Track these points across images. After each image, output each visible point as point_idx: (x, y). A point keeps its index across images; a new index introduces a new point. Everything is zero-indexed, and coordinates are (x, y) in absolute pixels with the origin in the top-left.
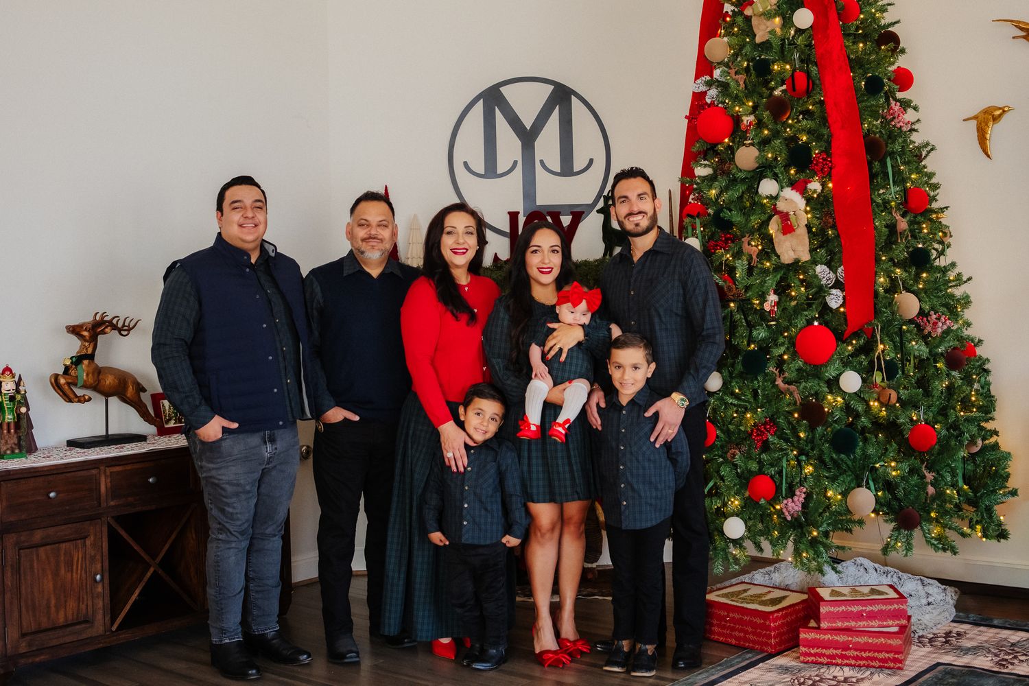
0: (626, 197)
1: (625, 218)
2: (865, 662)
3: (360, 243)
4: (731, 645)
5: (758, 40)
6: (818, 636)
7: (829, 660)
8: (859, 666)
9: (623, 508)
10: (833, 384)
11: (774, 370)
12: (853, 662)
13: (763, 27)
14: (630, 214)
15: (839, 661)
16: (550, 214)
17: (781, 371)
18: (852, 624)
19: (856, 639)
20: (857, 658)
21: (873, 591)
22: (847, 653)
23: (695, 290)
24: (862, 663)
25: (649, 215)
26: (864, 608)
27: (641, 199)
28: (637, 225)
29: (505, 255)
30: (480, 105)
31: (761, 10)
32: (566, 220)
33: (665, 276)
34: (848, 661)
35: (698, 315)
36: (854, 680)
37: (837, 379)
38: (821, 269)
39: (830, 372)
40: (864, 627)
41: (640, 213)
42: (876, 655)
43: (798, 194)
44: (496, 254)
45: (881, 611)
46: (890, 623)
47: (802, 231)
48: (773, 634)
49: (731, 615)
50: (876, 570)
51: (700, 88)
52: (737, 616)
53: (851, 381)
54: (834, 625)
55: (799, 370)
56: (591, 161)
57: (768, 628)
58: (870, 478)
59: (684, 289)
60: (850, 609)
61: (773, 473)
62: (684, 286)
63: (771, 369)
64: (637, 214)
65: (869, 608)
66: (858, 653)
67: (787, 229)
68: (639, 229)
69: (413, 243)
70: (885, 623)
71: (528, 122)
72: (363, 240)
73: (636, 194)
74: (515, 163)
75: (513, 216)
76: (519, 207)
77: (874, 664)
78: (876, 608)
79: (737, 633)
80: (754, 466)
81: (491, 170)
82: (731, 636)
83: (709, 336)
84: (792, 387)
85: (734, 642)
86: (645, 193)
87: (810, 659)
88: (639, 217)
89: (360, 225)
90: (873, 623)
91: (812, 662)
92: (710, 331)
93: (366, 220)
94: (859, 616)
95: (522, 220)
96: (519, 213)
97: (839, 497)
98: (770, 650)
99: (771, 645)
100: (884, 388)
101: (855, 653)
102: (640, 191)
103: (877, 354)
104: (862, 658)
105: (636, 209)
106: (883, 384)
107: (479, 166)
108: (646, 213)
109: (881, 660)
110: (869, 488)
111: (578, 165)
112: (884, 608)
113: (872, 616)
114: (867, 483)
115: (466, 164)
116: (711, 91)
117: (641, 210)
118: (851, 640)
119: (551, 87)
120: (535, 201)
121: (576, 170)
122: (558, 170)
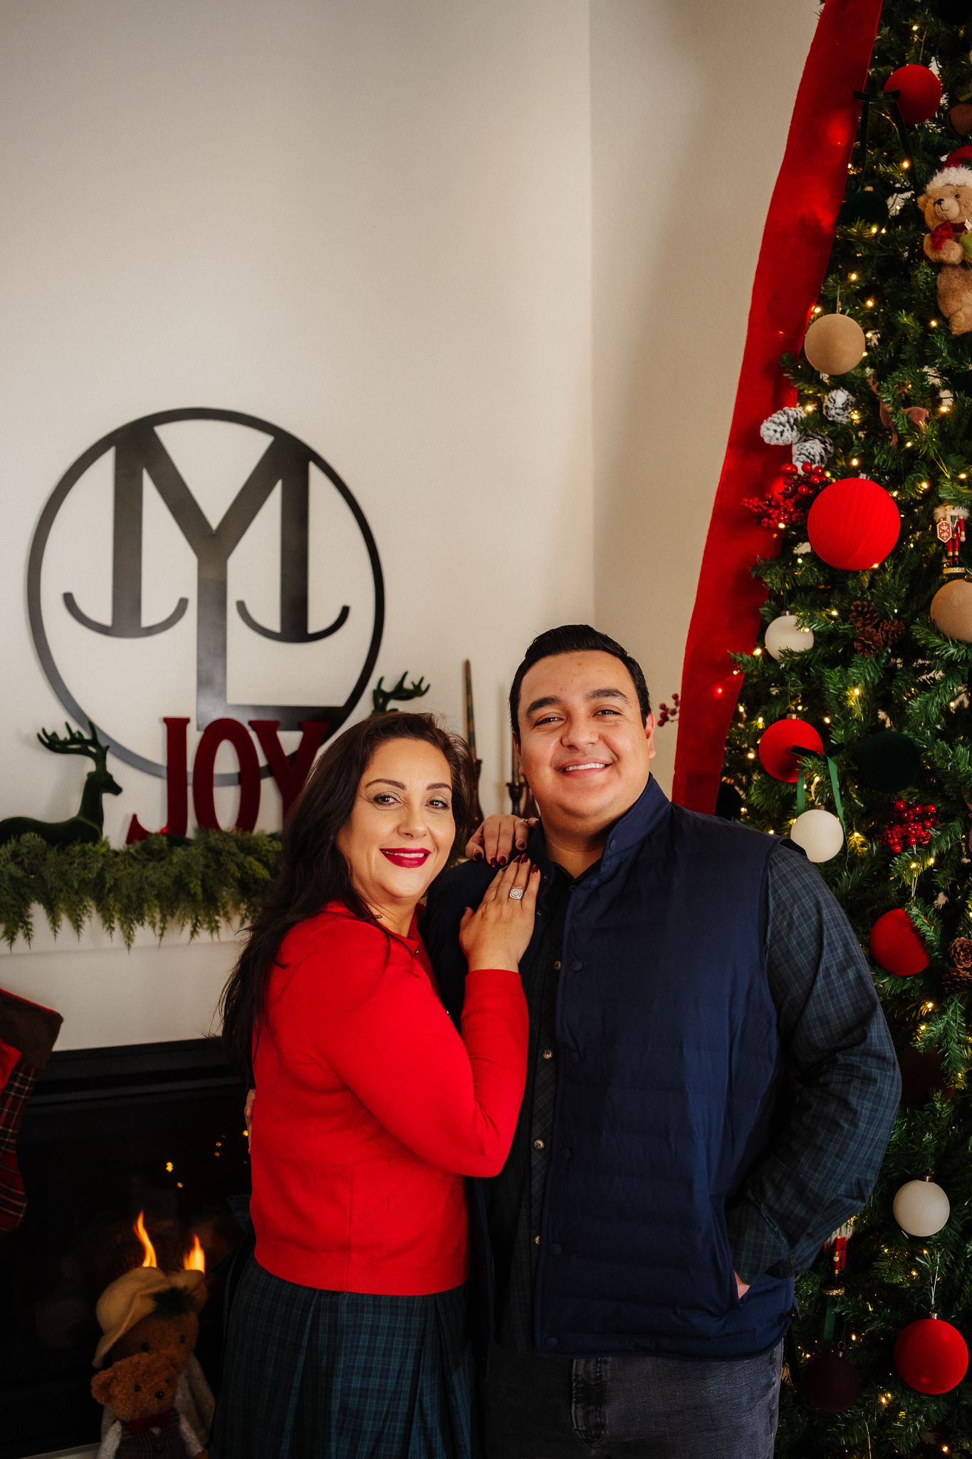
16: (255, 725)
29: (155, 821)
30: (108, 461)
32: (290, 741)
44: (135, 817)
51: (786, 434)
56: (345, 612)
71: (214, 512)
74: (183, 604)
75: (176, 728)
76: (187, 706)
81: (127, 618)
95: (193, 738)
96: (187, 721)
107: (100, 607)
111: (318, 619)
115: (69, 599)
116: (808, 444)
119: (266, 440)
120: (222, 693)
121: (313, 628)
122: (276, 627)
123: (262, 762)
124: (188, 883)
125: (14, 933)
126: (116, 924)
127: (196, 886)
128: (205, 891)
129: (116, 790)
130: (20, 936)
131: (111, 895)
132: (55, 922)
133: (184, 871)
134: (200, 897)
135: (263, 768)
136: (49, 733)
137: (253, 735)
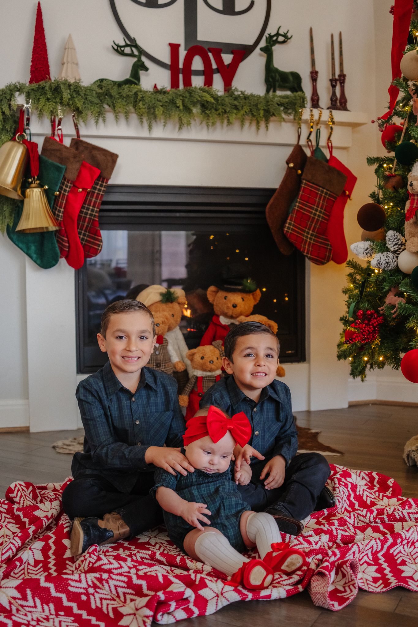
16: (210, 50)
29: (164, 85)
32: (227, 58)
44: (155, 85)
69: (68, 62)
75: (174, 48)
76: (180, 39)
81: (152, 0)
95: (182, 53)
96: (179, 45)
111: (240, 5)
120: (196, 36)
121: (237, 9)
122: (220, 8)
123: (214, 66)
124: (176, 102)
125: (98, 120)
126: (145, 120)
127: (179, 103)
128: (184, 106)
129: (146, 69)
130: (101, 120)
131: (141, 102)
132: (117, 118)
133: (174, 96)
134: (181, 107)
135: (215, 69)
136: (117, 43)
137: (210, 54)
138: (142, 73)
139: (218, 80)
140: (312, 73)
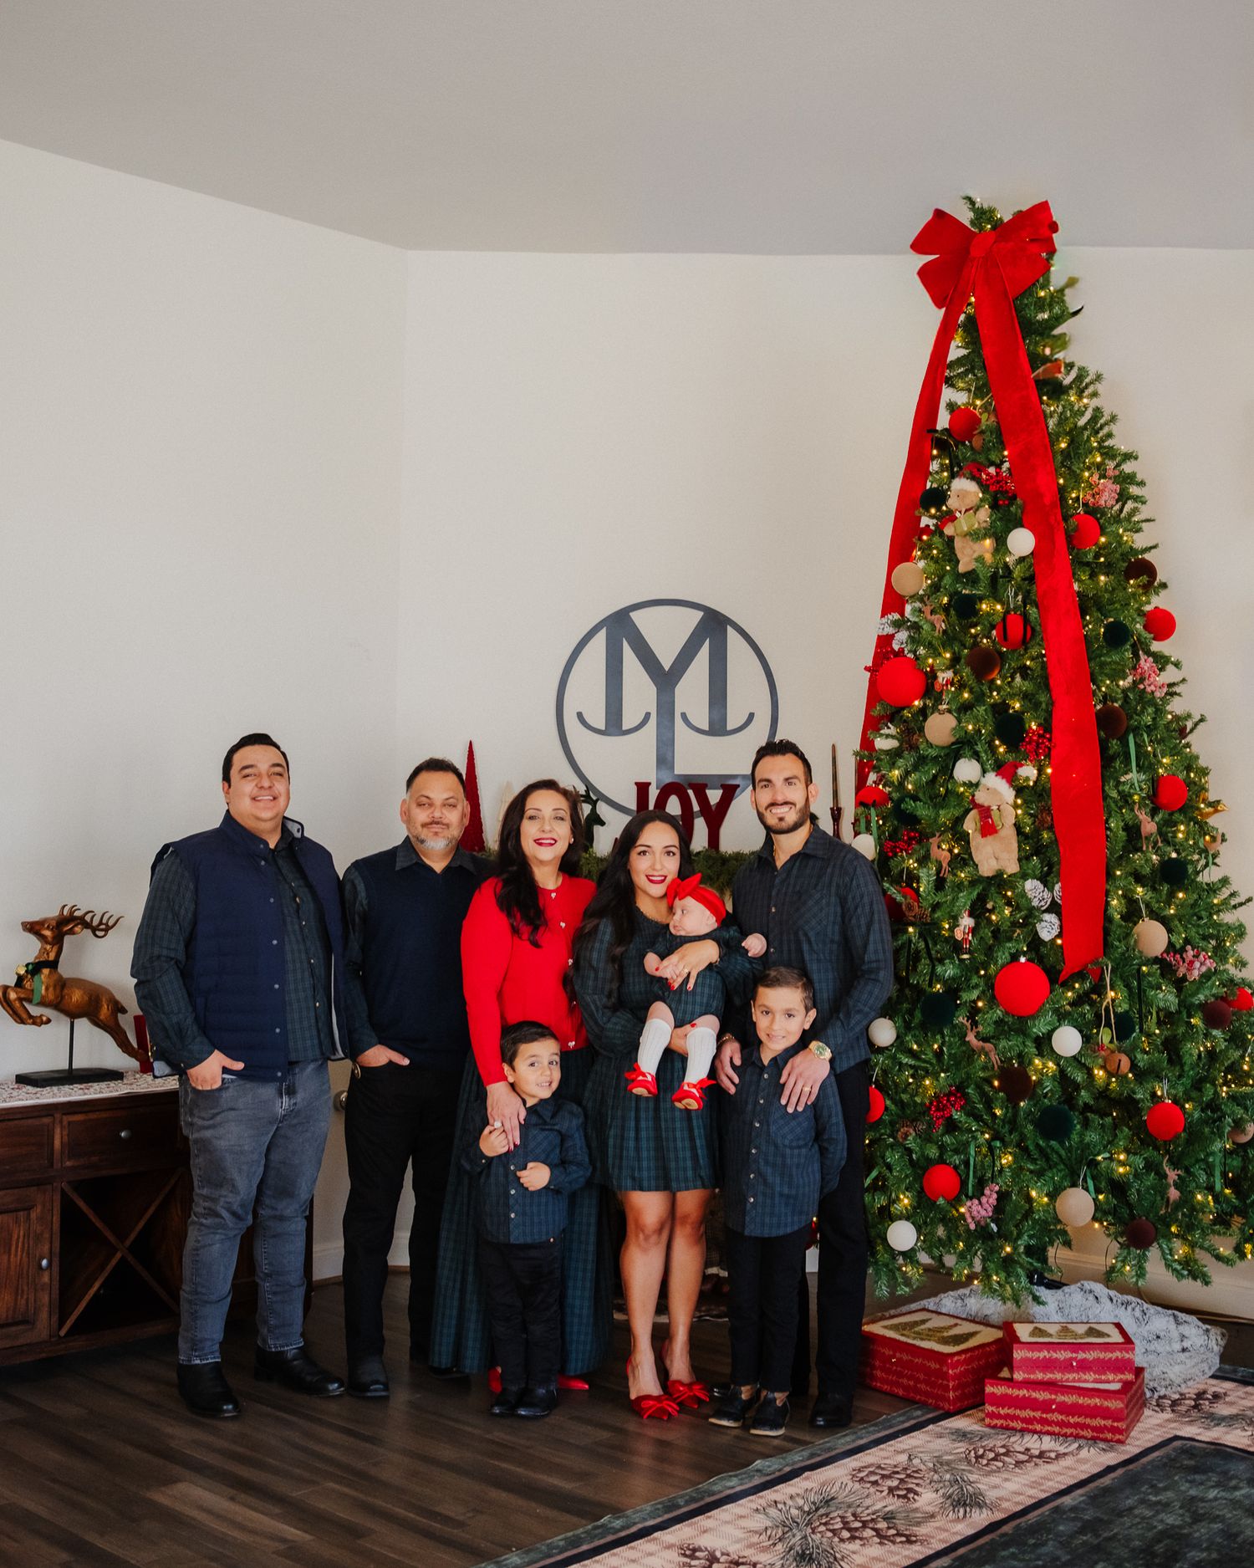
0: (769, 781)
1: (766, 809)
2: (1072, 1430)
3: (420, 828)
4: (896, 1396)
5: (962, 568)
6: (1010, 1391)
7: (1024, 1425)
8: (1065, 1435)
9: (748, 1205)
10: (1043, 1044)
11: (965, 1021)
12: (1057, 1429)
13: (968, 551)
14: (773, 804)
15: (1038, 1427)
16: (692, 786)
17: (975, 1024)
18: (1058, 1376)
19: (1061, 1398)
20: (1061, 1424)
21: (1092, 1332)
22: (1049, 1416)
23: (856, 908)
24: (1069, 1431)
25: (798, 807)
26: (1074, 1355)
27: (790, 784)
28: (781, 819)
30: (602, 635)
31: (966, 529)
32: (714, 796)
33: (819, 888)
34: (1049, 1428)
35: (859, 942)
36: (1053, 1455)
37: (1049, 1036)
38: (1032, 887)
39: (1039, 1028)
40: (1074, 1380)
41: (786, 803)
42: (1088, 1421)
43: (1004, 781)
45: (1098, 1360)
46: (1111, 1377)
47: (1008, 833)
48: (951, 1385)
49: (898, 1355)
50: (1111, 1300)
51: (886, 629)
52: (905, 1357)
53: (1068, 1041)
54: (1032, 1377)
55: (999, 1023)
56: (751, 716)
57: (945, 1376)
58: (1088, 1174)
59: (843, 907)
60: (1055, 1355)
61: (957, 1162)
62: (843, 902)
63: (961, 1019)
64: (782, 804)
65: (1081, 1355)
66: (1063, 1417)
67: (988, 829)
68: (784, 825)
70: (1103, 1377)
71: (667, 662)
72: (424, 825)
73: (782, 778)
74: (648, 715)
75: (643, 788)
77: (1084, 1433)
78: (1090, 1355)
79: (905, 1381)
80: (933, 1152)
81: (614, 725)
82: (898, 1385)
83: (870, 971)
84: (988, 1046)
85: (901, 1392)
86: (795, 777)
87: (999, 1422)
88: (785, 809)
89: (420, 805)
90: (1087, 1377)
91: (1002, 1427)
92: (874, 965)
93: (427, 797)
94: (1067, 1366)
95: (653, 793)
96: (650, 784)
97: (1046, 1199)
98: (947, 1406)
99: (947, 1400)
100: (1113, 1052)
101: (1060, 1417)
102: (788, 774)
103: (1105, 1004)
104: (1069, 1425)
105: (780, 799)
106: (1112, 1046)
107: (598, 719)
108: (794, 804)
109: (1094, 1429)
110: (1087, 1189)
111: (732, 723)
112: (1102, 1355)
113: (1084, 1366)
114: (1085, 1180)
115: (580, 715)
116: (900, 634)
117: (788, 800)
118: (1055, 1399)
119: (700, 614)
120: (672, 768)
121: (730, 727)
122: (706, 727)
123: (696, 808)
129: (602, 823)
135: (697, 812)
137: (690, 792)
138: (597, 829)
139: (700, 827)
140: (832, 809)
